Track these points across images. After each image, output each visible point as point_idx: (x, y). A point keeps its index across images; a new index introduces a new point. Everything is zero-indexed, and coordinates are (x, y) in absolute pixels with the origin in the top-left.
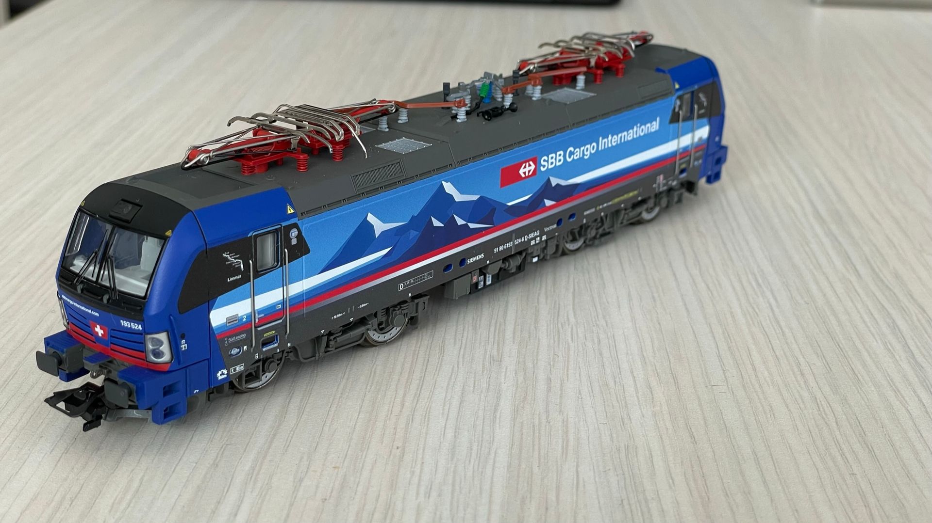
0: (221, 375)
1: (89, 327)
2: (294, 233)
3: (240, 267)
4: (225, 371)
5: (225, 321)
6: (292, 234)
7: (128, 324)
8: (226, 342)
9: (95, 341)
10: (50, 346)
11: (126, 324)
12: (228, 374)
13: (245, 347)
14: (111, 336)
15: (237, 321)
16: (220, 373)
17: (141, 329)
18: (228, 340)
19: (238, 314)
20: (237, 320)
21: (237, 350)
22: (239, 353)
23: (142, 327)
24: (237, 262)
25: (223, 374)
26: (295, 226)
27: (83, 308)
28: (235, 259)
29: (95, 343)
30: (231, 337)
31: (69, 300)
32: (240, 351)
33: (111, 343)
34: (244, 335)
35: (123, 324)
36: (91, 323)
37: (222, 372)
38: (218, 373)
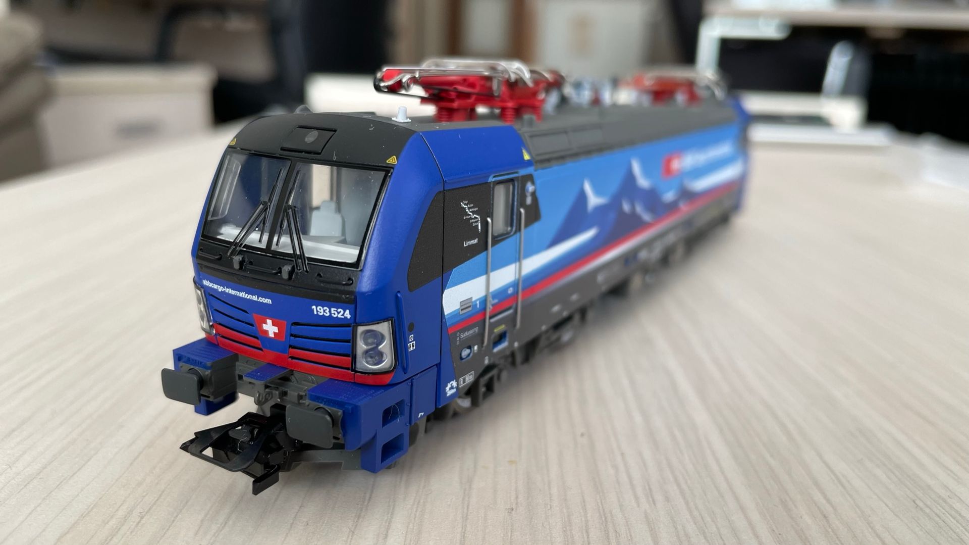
0: (451, 389)
1: (252, 325)
2: (530, 188)
3: (478, 225)
4: (454, 383)
5: (458, 307)
6: (528, 189)
7: (324, 311)
8: (458, 339)
9: (261, 347)
10: (182, 361)
11: (322, 311)
12: (457, 388)
13: (476, 347)
14: (292, 335)
15: (470, 309)
16: (449, 386)
17: (349, 316)
18: (460, 336)
19: (471, 298)
20: (470, 307)
21: (468, 351)
22: (469, 355)
23: (350, 314)
24: (475, 218)
25: (452, 388)
26: (530, 178)
27: (242, 295)
28: (473, 212)
29: (261, 349)
30: (463, 331)
31: (215, 286)
32: (470, 353)
33: (291, 346)
34: (476, 329)
35: (315, 313)
36: (254, 317)
37: (451, 384)
38: (447, 386)
